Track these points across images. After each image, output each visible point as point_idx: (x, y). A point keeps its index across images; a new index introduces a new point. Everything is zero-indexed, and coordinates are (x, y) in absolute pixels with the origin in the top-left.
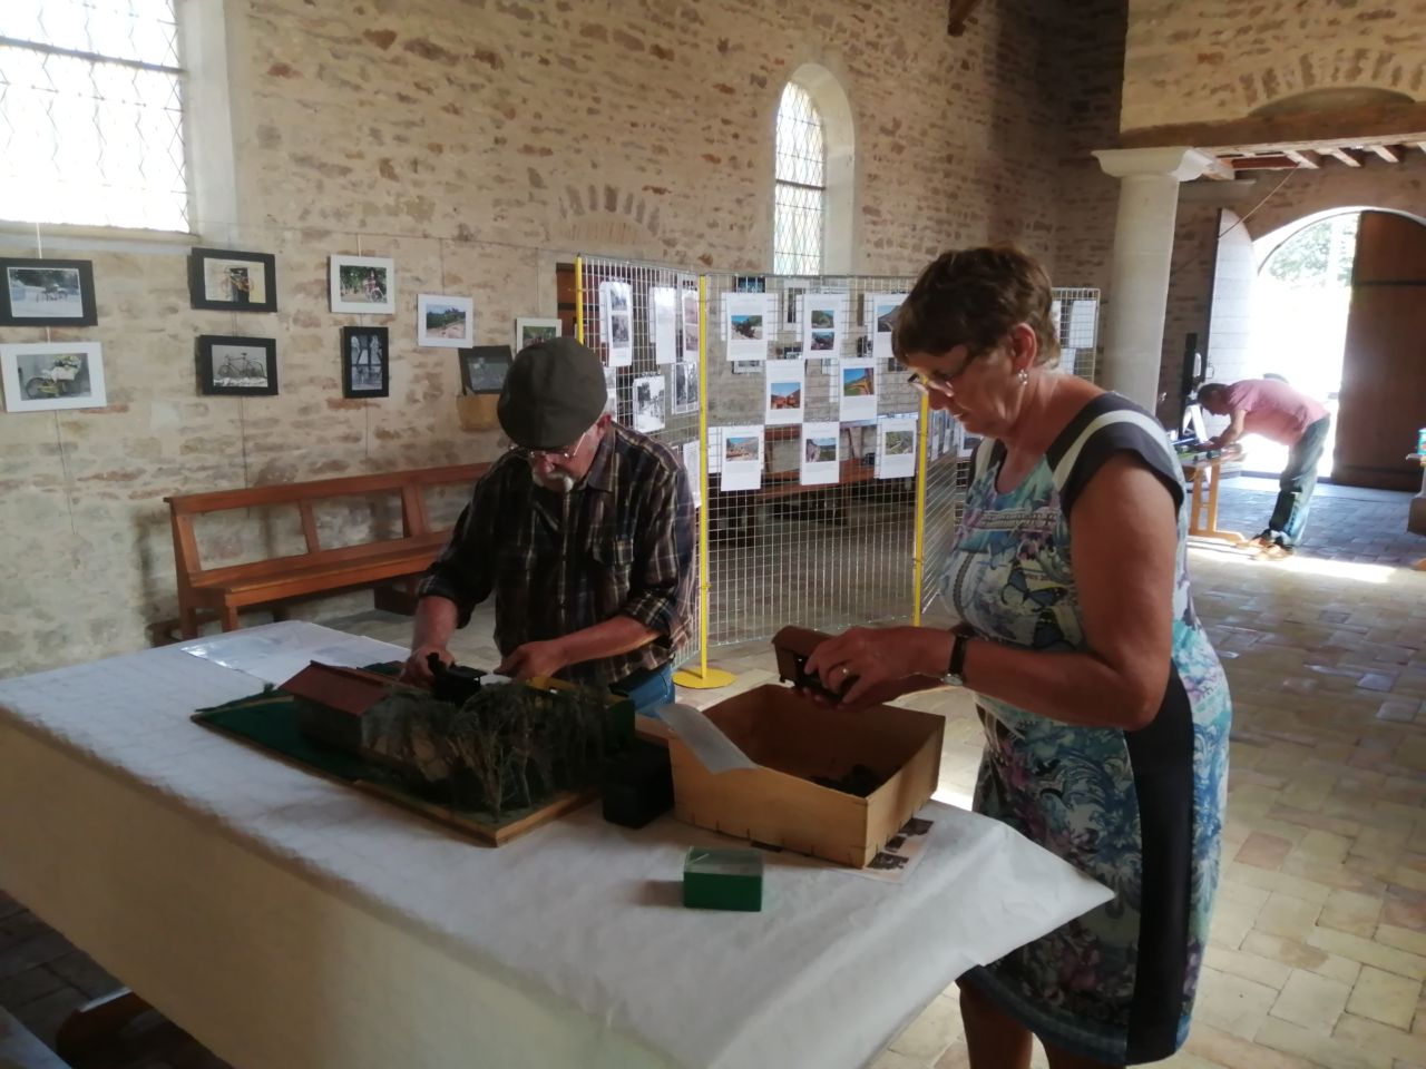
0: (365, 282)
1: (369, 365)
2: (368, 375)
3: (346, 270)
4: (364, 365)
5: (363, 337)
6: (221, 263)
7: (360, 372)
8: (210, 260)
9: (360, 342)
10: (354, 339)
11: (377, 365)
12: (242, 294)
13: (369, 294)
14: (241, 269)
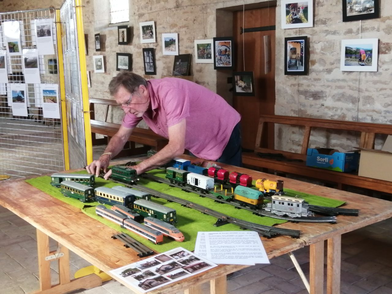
0: (148, 31)
1: (149, 62)
2: (149, 66)
3: (143, 27)
4: (148, 62)
5: (147, 52)
6: (121, 30)
7: (148, 65)
8: (120, 29)
9: (147, 54)
10: (145, 53)
11: (151, 63)
12: (123, 39)
13: (149, 35)
14: (124, 31)
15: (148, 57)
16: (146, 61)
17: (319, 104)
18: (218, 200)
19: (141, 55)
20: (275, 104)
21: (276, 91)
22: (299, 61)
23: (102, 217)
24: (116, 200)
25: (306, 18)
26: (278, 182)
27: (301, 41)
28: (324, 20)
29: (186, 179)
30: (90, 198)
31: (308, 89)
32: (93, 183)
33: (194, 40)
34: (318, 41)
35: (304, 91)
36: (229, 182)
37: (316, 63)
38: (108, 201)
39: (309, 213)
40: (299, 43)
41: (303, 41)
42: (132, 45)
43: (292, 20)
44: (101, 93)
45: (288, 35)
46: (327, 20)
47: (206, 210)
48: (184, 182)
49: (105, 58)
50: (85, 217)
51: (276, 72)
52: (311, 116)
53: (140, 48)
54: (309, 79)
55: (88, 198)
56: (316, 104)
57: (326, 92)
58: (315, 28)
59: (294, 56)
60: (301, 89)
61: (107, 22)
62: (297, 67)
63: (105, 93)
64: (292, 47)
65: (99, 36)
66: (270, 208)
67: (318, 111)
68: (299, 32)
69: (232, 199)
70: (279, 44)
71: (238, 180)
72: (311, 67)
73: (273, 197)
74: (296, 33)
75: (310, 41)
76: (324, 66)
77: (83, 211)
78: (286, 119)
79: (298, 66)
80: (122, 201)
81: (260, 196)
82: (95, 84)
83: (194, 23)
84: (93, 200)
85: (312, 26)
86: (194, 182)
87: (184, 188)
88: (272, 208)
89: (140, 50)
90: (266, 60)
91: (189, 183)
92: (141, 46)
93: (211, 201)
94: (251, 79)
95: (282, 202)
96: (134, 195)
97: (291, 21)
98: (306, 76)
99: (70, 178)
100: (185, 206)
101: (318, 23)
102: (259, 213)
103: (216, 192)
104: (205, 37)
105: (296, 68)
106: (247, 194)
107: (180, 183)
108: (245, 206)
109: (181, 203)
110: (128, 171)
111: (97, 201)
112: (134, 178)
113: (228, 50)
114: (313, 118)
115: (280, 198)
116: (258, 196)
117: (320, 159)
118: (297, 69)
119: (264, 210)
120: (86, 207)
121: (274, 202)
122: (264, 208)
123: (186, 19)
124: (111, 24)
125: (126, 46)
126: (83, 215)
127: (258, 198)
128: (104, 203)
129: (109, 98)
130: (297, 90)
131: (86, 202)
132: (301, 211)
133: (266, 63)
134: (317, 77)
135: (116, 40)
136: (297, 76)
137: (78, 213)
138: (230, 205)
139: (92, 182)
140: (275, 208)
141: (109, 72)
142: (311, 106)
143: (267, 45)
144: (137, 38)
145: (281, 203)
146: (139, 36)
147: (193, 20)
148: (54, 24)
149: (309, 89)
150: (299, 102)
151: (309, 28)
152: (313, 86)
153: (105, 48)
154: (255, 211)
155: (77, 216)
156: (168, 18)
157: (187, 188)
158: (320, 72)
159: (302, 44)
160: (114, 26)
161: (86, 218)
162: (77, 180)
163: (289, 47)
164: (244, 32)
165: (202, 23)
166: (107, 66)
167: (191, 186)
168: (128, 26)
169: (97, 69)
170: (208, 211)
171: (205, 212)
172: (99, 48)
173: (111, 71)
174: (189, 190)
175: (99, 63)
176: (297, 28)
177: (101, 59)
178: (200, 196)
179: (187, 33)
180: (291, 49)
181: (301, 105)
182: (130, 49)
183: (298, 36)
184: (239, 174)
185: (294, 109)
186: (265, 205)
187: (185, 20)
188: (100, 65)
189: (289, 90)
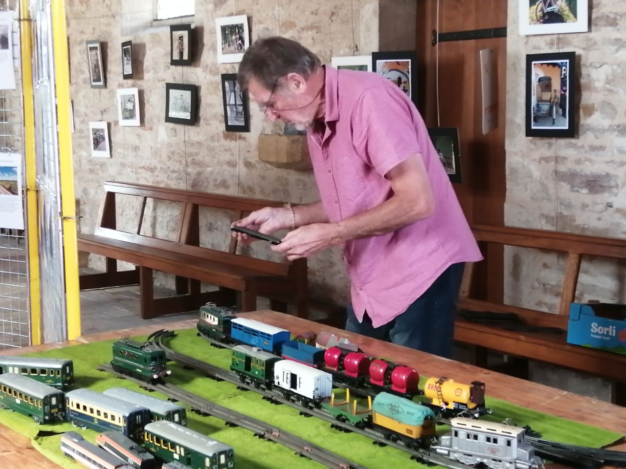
0: (234, 37)
1: (235, 105)
2: (235, 113)
3: (224, 29)
4: (233, 105)
5: (231, 82)
6: (177, 34)
7: (232, 110)
8: (174, 33)
9: (230, 86)
10: (227, 84)
11: (240, 105)
12: (181, 54)
13: (236, 46)
14: (182, 37)
15: (233, 94)
16: (228, 103)
17: (602, 204)
18: (339, 424)
19: (218, 88)
20: (504, 201)
21: (507, 172)
22: (558, 106)
23: (74, 459)
24: (109, 420)
25: (574, 11)
26: (472, 386)
27: (562, 63)
28: (612, 16)
29: (273, 373)
30: (55, 415)
31: (578, 168)
32: (68, 378)
33: (331, 56)
34: (599, 63)
35: (568, 173)
36: (369, 383)
37: (595, 112)
38: (94, 422)
39: (532, 460)
40: (557, 68)
41: (566, 63)
42: (199, 66)
43: (542, 15)
44: (132, 171)
45: (534, 48)
46: (618, 17)
47: (306, 448)
48: (267, 381)
49: (141, 93)
50: (36, 458)
51: (508, 131)
52: (584, 229)
53: (217, 74)
54: (579, 147)
55: (51, 415)
56: (595, 203)
57: (617, 176)
58: (593, 35)
59: (546, 96)
60: (562, 168)
61: (148, 17)
62: (554, 120)
63: (140, 170)
64: (542, 75)
65: (130, 47)
66: (449, 447)
67: (599, 219)
68: (558, 43)
69: (368, 424)
70: (515, 69)
71: (388, 379)
72: (585, 121)
73: (454, 422)
74: (551, 44)
75: (582, 62)
76: (613, 118)
77: (34, 444)
78: (528, 236)
79: (554, 117)
80: (122, 424)
81: (426, 418)
82: (119, 150)
83: (332, 21)
84: (62, 419)
85: (585, 28)
86: (289, 380)
87: (269, 393)
88: (451, 446)
89: (216, 76)
90: (485, 103)
91: (279, 383)
92: (218, 69)
93: (324, 425)
94: (453, 145)
95: (473, 433)
96: (149, 410)
97: (541, 18)
98: (573, 141)
99: (18, 366)
100: (262, 437)
101: (598, 23)
102: (425, 458)
103: (335, 405)
104: (356, 50)
105: (552, 123)
106: (398, 412)
107: (261, 383)
108: (395, 440)
109: (254, 429)
110: (145, 353)
111: (71, 421)
112: (159, 369)
113: (404, 79)
114: (589, 234)
115: (469, 424)
116: (422, 419)
117: (597, 327)
118: (554, 123)
119: (435, 450)
120: (42, 434)
121: (456, 434)
122: (434, 447)
123: (314, 12)
124: (157, 20)
125: (186, 69)
126: (32, 453)
127: (421, 423)
128: (83, 426)
129: (148, 181)
130: (553, 171)
131: (45, 422)
132: (515, 456)
133: (486, 109)
134: (597, 143)
135: (166, 55)
136: (553, 140)
137: (23, 449)
138: (364, 437)
139: (67, 376)
140: (458, 447)
141: (150, 125)
142: (584, 206)
143: (487, 70)
144: (211, 52)
145: (472, 437)
146: (214, 48)
147: (330, 14)
148: (17, 23)
149: (579, 170)
150: (558, 198)
151: (580, 35)
152: (588, 163)
153: (142, 72)
154: (415, 453)
155: (19, 455)
156: (277, 8)
157: (274, 393)
158: (604, 131)
159: (565, 70)
160: (163, 26)
161: (40, 461)
162: (34, 370)
163: (536, 74)
164: (439, 41)
165: (348, 21)
166: (146, 112)
167: (282, 390)
168: (193, 26)
169: (126, 118)
170: (310, 450)
171: (305, 453)
172: (131, 73)
173: (154, 123)
174: (279, 400)
175: (129, 106)
176: (554, 34)
177: (134, 96)
178: (301, 414)
179: (316, 41)
180: (540, 80)
181: (561, 204)
182: (195, 75)
183: (554, 50)
184: (390, 366)
185: (546, 212)
186: (437, 438)
187: (312, 13)
188: (130, 110)
189: (536, 171)
